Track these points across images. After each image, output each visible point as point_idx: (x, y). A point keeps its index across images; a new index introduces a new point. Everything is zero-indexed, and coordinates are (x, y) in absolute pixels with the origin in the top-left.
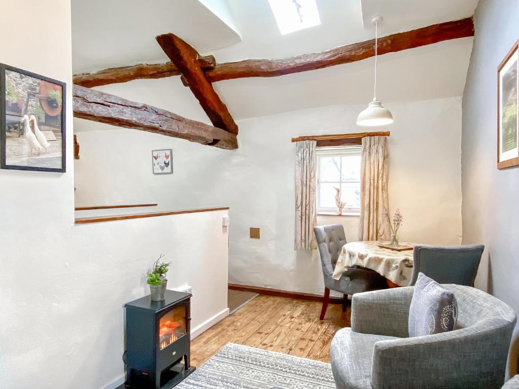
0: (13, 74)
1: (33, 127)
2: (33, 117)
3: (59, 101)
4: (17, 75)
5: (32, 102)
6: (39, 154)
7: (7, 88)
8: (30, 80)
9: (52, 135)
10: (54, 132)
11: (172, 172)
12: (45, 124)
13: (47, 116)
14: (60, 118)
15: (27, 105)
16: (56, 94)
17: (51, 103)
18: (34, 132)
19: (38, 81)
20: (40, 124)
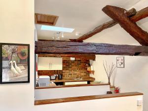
0: (5, 46)
1: (14, 66)
2: (14, 61)
3: (27, 52)
4: (8, 46)
5: (14, 55)
6: (17, 76)
7: (3, 52)
8: (13, 47)
9: (23, 67)
10: (24, 66)
11: (124, 67)
12: (20, 63)
13: (21, 60)
14: (27, 60)
15: (12, 57)
16: (25, 49)
17: (23, 54)
18: (15, 67)
19: (17, 46)
20: (17, 64)
